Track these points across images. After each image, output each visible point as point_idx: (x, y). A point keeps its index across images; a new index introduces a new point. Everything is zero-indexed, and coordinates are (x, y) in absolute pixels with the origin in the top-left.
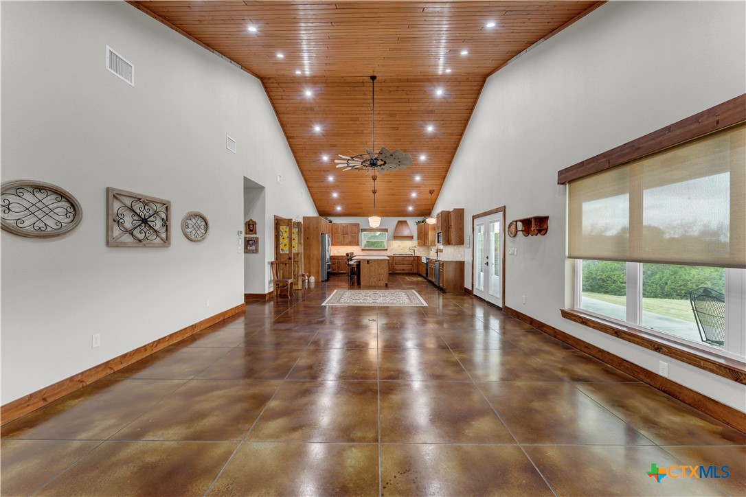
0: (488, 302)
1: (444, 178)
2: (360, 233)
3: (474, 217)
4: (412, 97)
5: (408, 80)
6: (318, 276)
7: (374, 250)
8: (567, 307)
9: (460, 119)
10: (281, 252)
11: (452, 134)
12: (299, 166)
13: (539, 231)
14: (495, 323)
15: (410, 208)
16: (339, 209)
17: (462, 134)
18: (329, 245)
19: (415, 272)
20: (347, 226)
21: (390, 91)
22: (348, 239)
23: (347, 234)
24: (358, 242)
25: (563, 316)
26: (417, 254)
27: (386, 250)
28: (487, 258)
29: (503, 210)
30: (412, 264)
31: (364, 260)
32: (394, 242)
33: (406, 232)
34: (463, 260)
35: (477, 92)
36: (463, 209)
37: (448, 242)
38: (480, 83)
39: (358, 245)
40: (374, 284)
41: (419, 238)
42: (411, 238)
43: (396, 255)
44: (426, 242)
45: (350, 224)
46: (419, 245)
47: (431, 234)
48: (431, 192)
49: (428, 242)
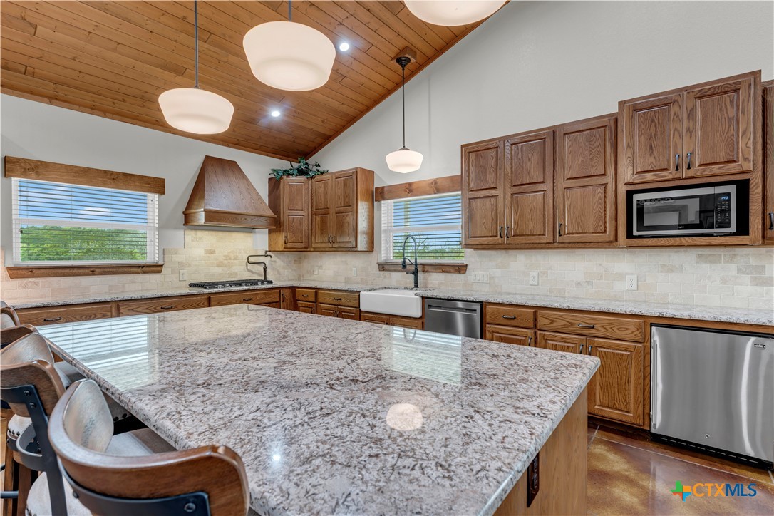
27: (156, 268)
32: (192, 236)
43: (224, 284)
44: (319, 238)
46: (286, 249)
47: (363, 210)
48: (404, 59)
49: (346, 239)
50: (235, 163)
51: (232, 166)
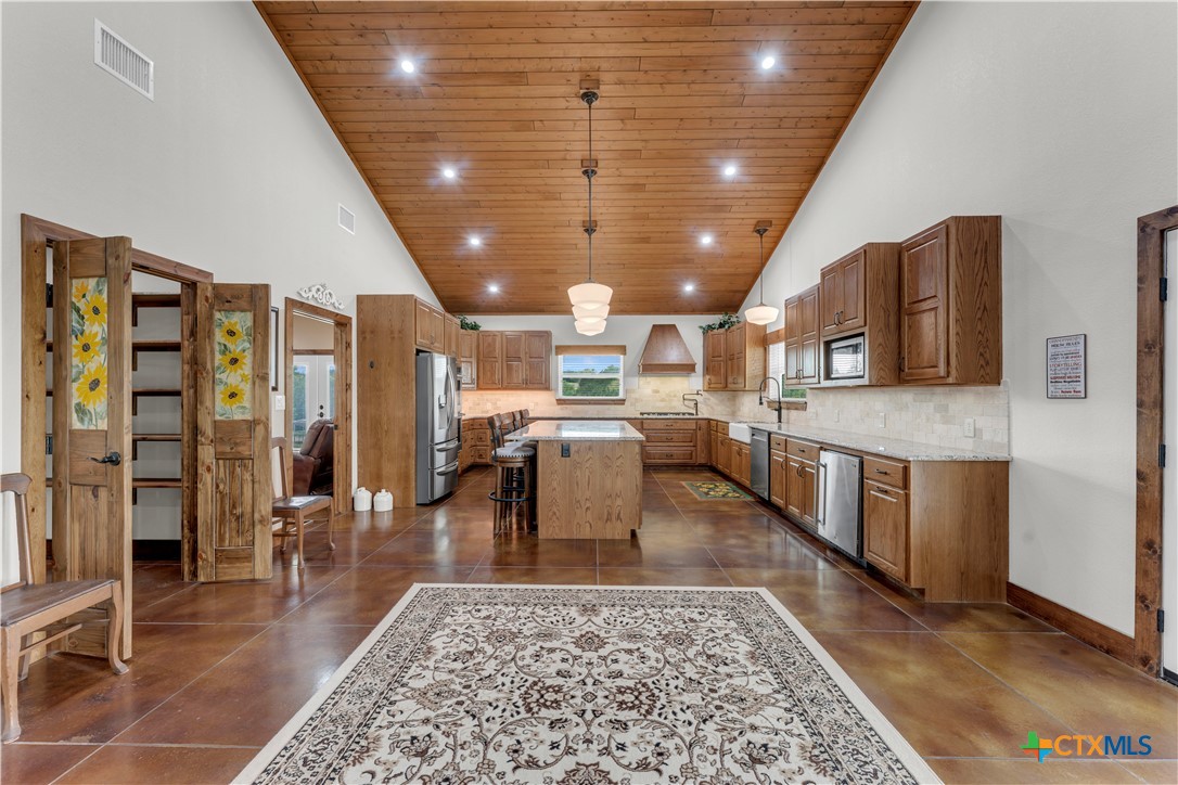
1: (814, 170)
2: (553, 356)
6: (406, 489)
7: (590, 402)
10: (77, 425)
12: (327, 111)
15: (689, 288)
16: (494, 289)
18: (445, 390)
19: (703, 461)
20: (518, 338)
22: (521, 371)
23: (519, 359)
24: (548, 380)
26: (704, 413)
27: (622, 402)
30: (692, 439)
32: (643, 380)
33: (673, 356)
34: (1001, 456)
36: (997, 219)
39: (547, 388)
40: (587, 532)
41: (707, 370)
42: (687, 368)
43: (648, 414)
44: (730, 380)
45: (526, 332)
46: (710, 389)
47: (752, 356)
48: (760, 230)
49: (741, 380)
50: (674, 326)
51: (672, 328)
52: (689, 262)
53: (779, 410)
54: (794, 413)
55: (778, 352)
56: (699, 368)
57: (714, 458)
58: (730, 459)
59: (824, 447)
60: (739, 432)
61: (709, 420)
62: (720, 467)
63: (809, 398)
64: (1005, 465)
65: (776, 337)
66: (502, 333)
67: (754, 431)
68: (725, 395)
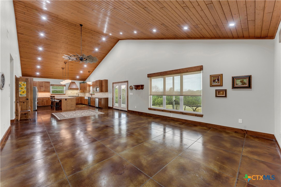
0: (120, 110)
1: (96, 68)
2: (50, 87)
3: (113, 83)
4: (94, 37)
5: (94, 31)
7: (58, 94)
8: (149, 107)
9: (108, 49)
10: (20, 96)
11: (103, 53)
13: (141, 89)
14: (124, 116)
15: (78, 77)
16: (38, 74)
17: (107, 54)
18: (37, 92)
19: (80, 103)
20: (42, 82)
21: (86, 32)
22: (43, 89)
23: (43, 87)
25: (149, 109)
26: (80, 96)
27: (65, 94)
28: (120, 96)
29: (127, 82)
30: (78, 100)
31: (63, 99)
32: (69, 91)
33: (74, 87)
35: (115, 43)
37: (101, 91)
38: (117, 41)
39: (49, 92)
40: (69, 109)
41: (80, 89)
42: (77, 89)
43: (70, 96)
44: (84, 91)
45: (44, 82)
46: (81, 92)
47: (88, 88)
48: (89, 72)
49: (86, 91)
50: (75, 82)
52: (78, 74)
53: (91, 95)
54: (93, 95)
55: (91, 88)
56: (79, 89)
57: (82, 102)
58: (85, 102)
59: (96, 98)
60: (86, 98)
61: (81, 97)
62: (83, 103)
63: (95, 93)
64: (108, 98)
65: (91, 86)
66: (38, 82)
67: (88, 97)
68: (83, 93)
